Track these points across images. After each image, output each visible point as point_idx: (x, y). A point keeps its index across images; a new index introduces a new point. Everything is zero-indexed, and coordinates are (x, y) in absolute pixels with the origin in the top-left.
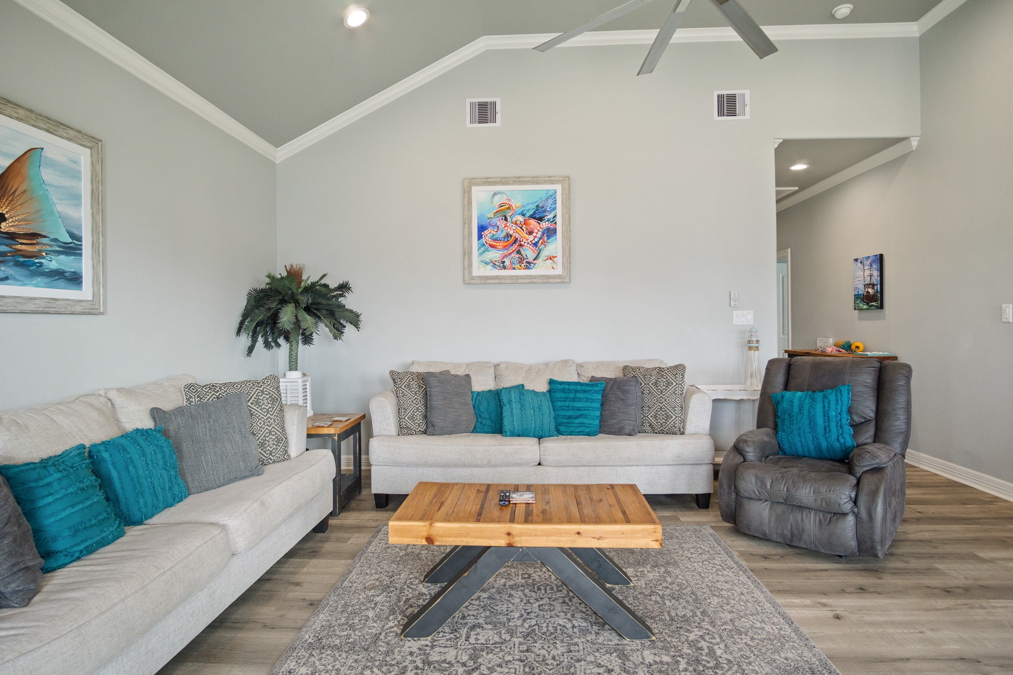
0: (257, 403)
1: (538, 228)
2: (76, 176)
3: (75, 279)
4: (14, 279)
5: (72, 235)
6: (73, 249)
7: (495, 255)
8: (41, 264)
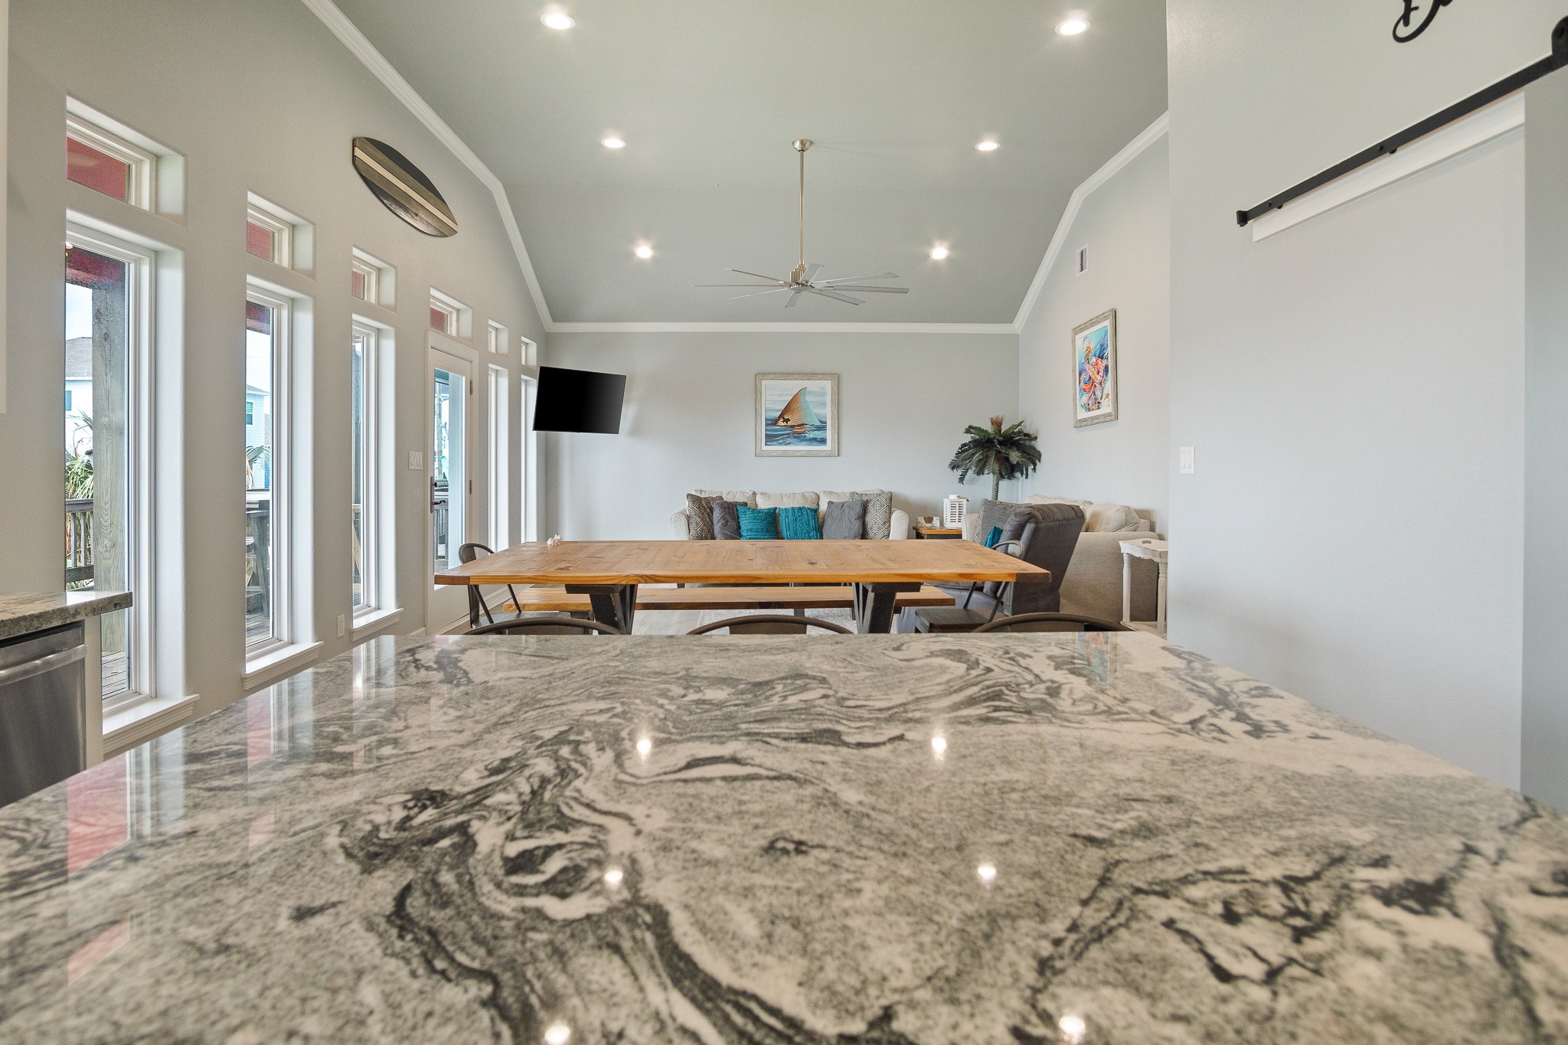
0: (873, 505)
1: (1102, 364)
2: (824, 394)
3: (823, 441)
5: (821, 422)
6: (822, 427)
7: (1085, 398)
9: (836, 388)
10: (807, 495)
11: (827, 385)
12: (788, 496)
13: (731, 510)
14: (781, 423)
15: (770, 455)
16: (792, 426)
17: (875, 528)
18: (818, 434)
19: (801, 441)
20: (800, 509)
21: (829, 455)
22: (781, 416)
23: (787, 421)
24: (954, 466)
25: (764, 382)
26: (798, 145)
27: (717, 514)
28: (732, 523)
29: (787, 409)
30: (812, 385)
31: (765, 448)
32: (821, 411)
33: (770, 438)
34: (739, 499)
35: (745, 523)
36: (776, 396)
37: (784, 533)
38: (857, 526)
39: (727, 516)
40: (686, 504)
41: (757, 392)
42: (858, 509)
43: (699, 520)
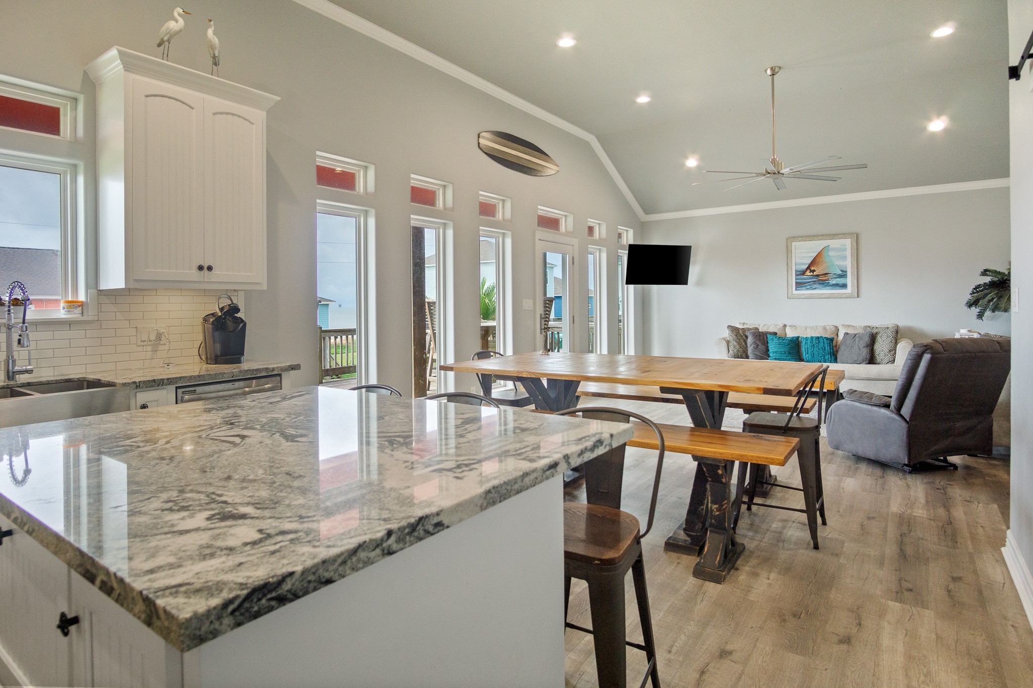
0: (881, 337)
2: (845, 250)
3: (844, 286)
4: (819, 288)
5: (842, 271)
6: (843, 275)
8: (829, 283)
9: (855, 244)
10: (828, 328)
11: (848, 243)
12: (812, 328)
13: (762, 338)
14: (808, 273)
15: (799, 297)
16: (818, 276)
17: (882, 354)
18: (840, 281)
19: (826, 286)
20: (818, 338)
21: (849, 297)
22: (808, 268)
23: (814, 271)
24: (970, 305)
25: (793, 244)
26: (769, 72)
27: (750, 340)
28: (761, 347)
29: (813, 263)
30: (834, 243)
31: (795, 292)
32: (841, 263)
33: (799, 285)
34: (772, 330)
35: (772, 347)
36: (803, 253)
37: (804, 356)
38: (865, 352)
39: (758, 342)
40: (727, 334)
41: (788, 251)
42: (867, 339)
43: (736, 344)
